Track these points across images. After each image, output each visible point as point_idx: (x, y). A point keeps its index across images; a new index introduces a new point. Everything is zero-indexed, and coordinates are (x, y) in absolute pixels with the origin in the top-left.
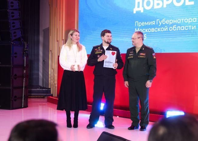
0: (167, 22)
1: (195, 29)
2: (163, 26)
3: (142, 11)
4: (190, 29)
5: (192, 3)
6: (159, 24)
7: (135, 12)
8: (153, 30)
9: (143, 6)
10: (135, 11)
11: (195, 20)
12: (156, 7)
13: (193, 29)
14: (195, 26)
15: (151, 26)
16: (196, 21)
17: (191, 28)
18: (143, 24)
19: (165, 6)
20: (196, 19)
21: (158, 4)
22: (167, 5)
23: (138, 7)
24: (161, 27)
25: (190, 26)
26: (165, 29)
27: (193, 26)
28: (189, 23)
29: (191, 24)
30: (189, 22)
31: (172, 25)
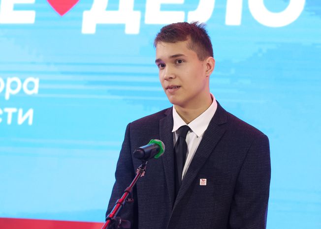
1: (30, 122)
4: (9, 121)
5: (28, 18)
11: (31, 86)
13: (21, 121)
14: (30, 113)
16: (35, 91)
17: (15, 115)
20: (36, 81)
25: (10, 111)
27: (21, 111)
28: (7, 97)
30: (9, 92)
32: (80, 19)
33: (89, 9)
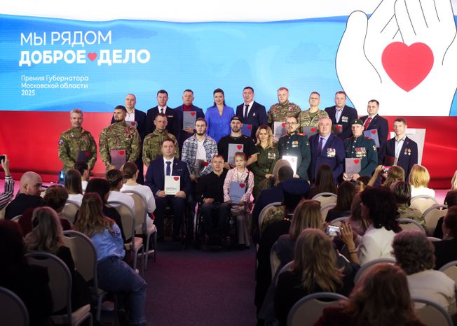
0: (58, 79)
1: (87, 88)
2: (53, 82)
3: (29, 65)
4: (82, 88)
5: (84, 62)
6: (49, 80)
7: (20, 65)
8: (42, 86)
9: (30, 59)
10: (21, 63)
11: (86, 79)
12: (45, 62)
13: (85, 87)
14: (87, 85)
15: (40, 82)
16: (88, 80)
18: (31, 79)
19: (55, 62)
20: (88, 78)
21: (48, 59)
22: (58, 61)
23: (25, 59)
24: (51, 83)
25: (82, 85)
26: (56, 86)
27: (85, 85)
29: (84, 82)
30: (81, 80)
31: (63, 82)
32: (97, 62)
33: (99, 58)
